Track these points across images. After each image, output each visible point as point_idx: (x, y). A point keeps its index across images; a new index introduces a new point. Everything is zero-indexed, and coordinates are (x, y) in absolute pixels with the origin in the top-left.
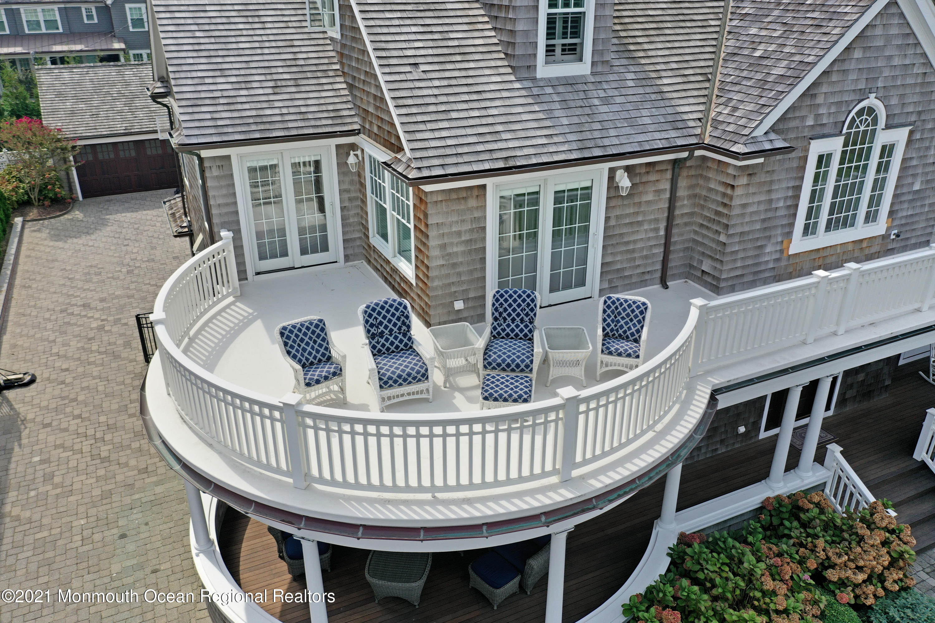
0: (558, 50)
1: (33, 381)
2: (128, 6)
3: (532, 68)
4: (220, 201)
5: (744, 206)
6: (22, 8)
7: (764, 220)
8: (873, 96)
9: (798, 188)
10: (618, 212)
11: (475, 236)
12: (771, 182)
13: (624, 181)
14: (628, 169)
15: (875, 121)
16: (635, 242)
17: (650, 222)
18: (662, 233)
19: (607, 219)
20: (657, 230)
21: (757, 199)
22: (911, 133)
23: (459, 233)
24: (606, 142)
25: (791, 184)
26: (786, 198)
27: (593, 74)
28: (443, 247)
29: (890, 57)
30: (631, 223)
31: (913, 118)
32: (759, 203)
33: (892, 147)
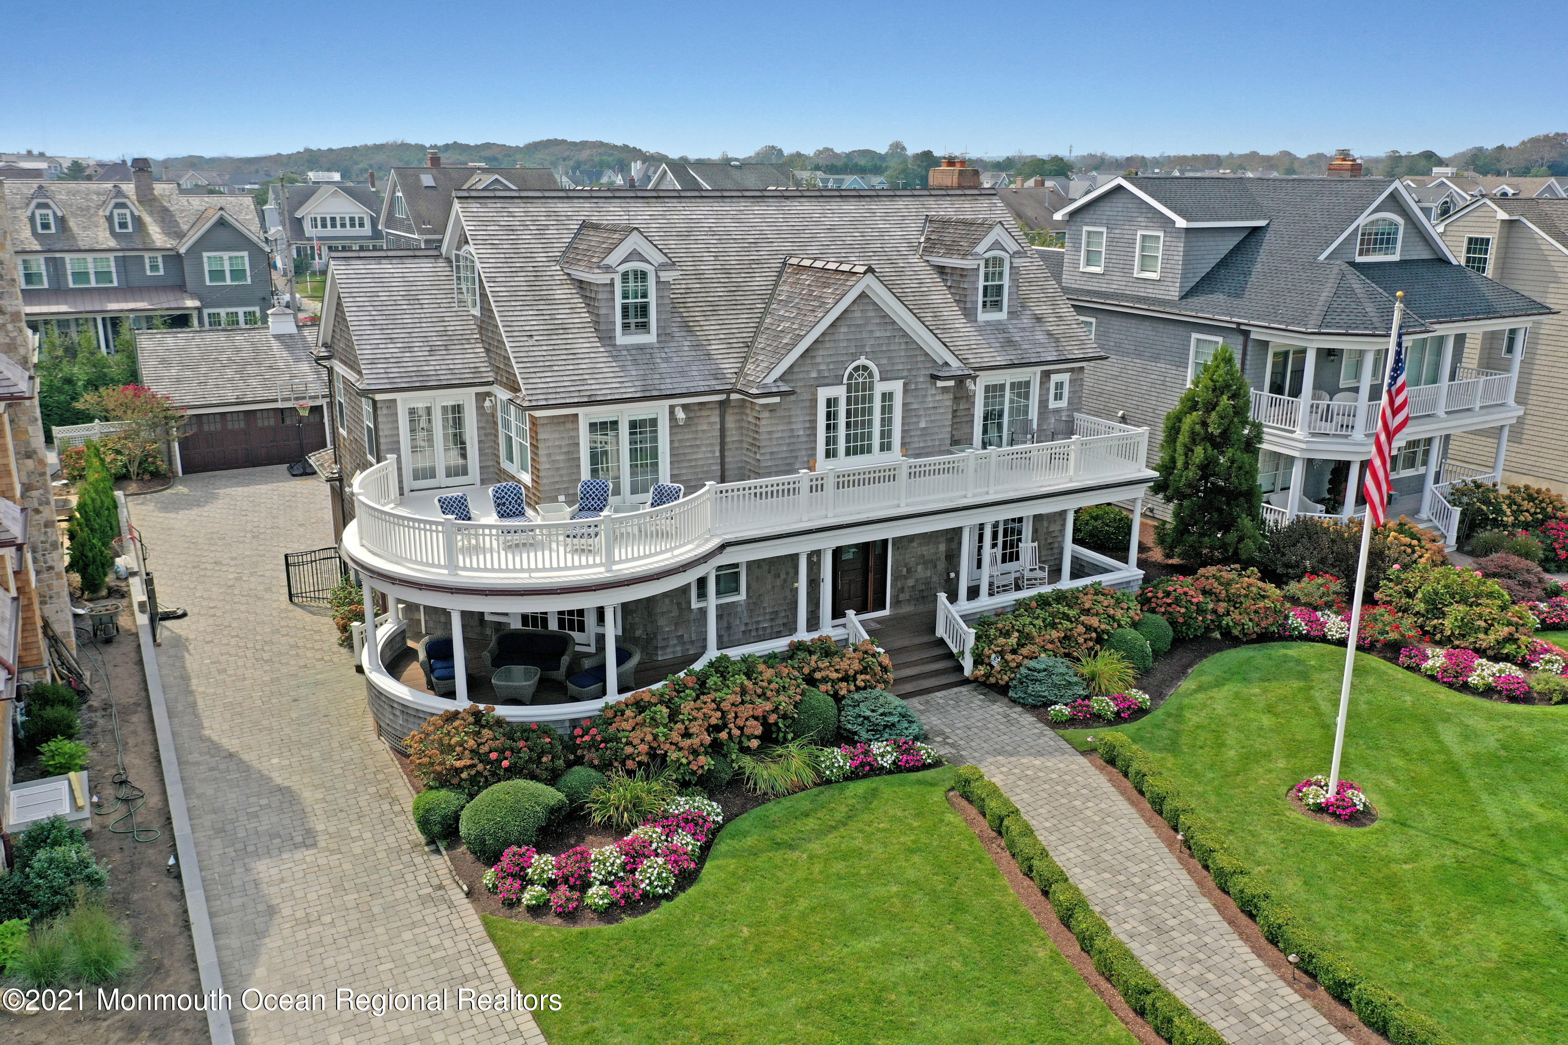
0: (633, 326)
1: (184, 615)
2: (205, 254)
3: (612, 338)
4: (387, 433)
5: (770, 433)
6: (68, 257)
7: (789, 444)
8: (863, 357)
9: (814, 422)
10: (680, 437)
11: (572, 449)
12: (790, 416)
13: (680, 415)
14: (685, 407)
15: (871, 375)
16: (696, 460)
17: (707, 445)
18: (718, 454)
19: (672, 442)
20: (714, 452)
21: (780, 428)
22: (905, 385)
23: (560, 447)
24: (663, 387)
25: (807, 418)
26: (805, 429)
27: (658, 342)
28: (549, 455)
29: (871, 332)
30: (692, 446)
31: (905, 374)
32: (783, 431)
33: (891, 394)
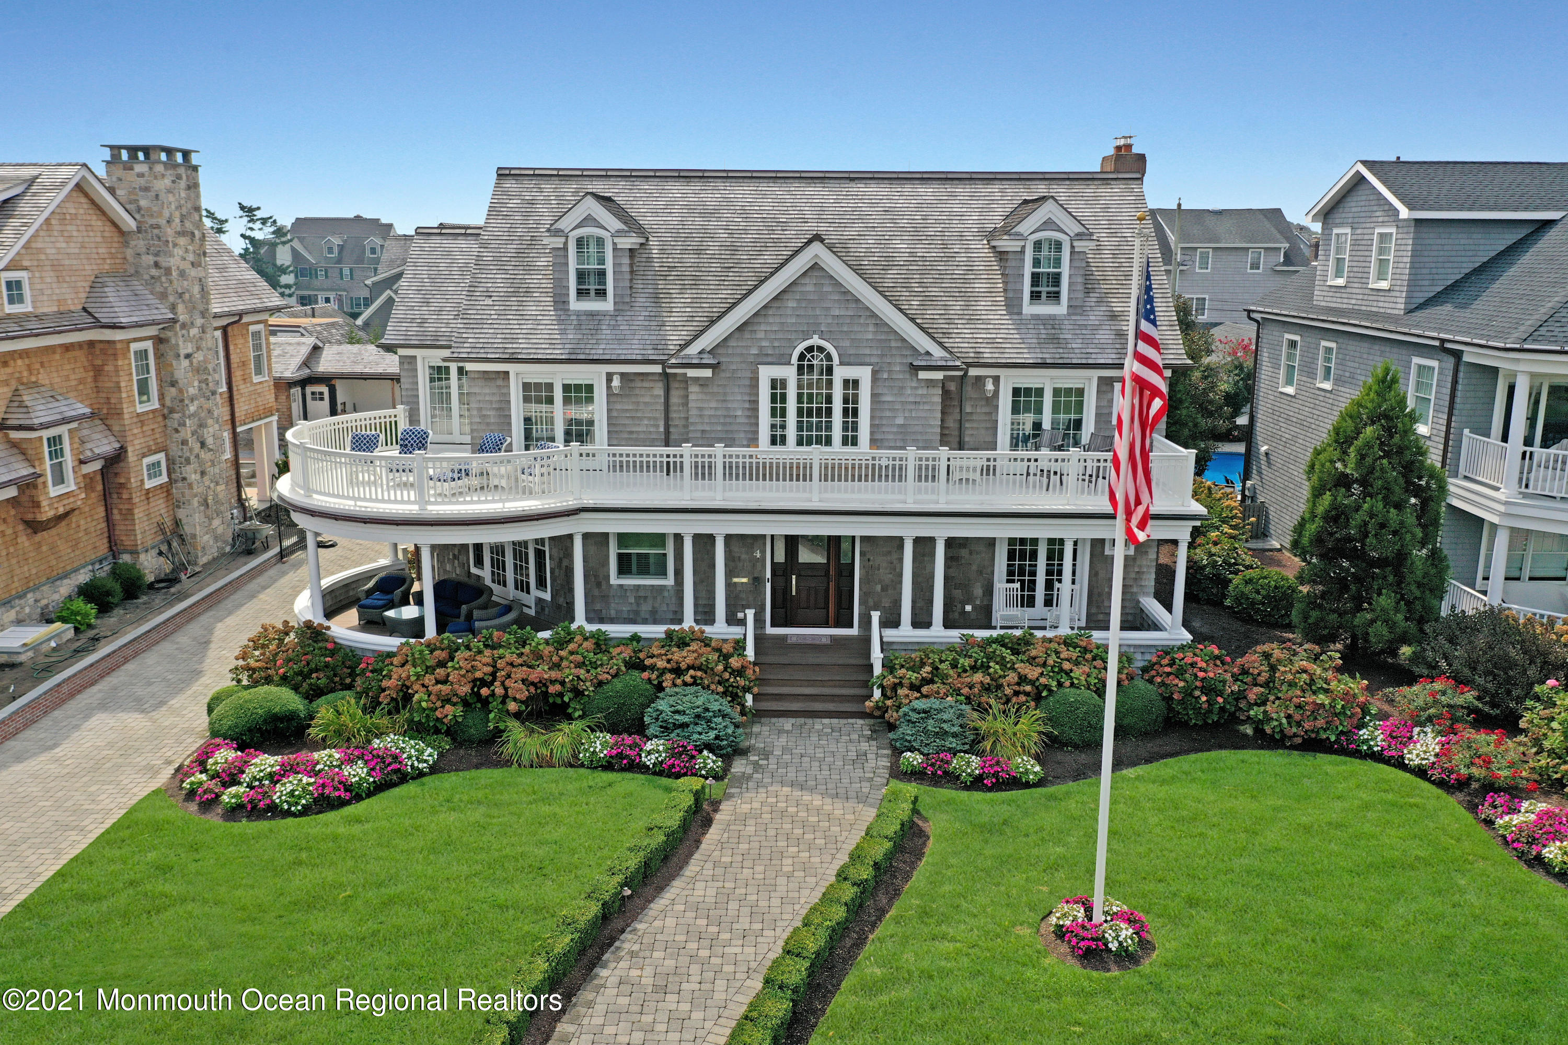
0: (592, 293)
3: (566, 302)
4: (407, 386)
5: (700, 409)
7: (724, 424)
8: (816, 337)
9: (754, 404)
10: (618, 407)
11: (503, 406)
12: (725, 394)
13: (616, 382)
14: (622, 375)
15: (829, 357)
16: (638, 432)
17: (649, 418)
18: (662, 429)
19: (609, 411)
20: (658, 426)
21: (713, 405)
22: (874, 373)
23: (491, 402)
24: (593, 352)
25: (747, 398)
26: (743, 409)
27: (615, 310)
28: (480, 409)
29: (828, 309)
30: (632, 418)
31: (874, 360)
32: (716, 409)
33: (856, 383)
